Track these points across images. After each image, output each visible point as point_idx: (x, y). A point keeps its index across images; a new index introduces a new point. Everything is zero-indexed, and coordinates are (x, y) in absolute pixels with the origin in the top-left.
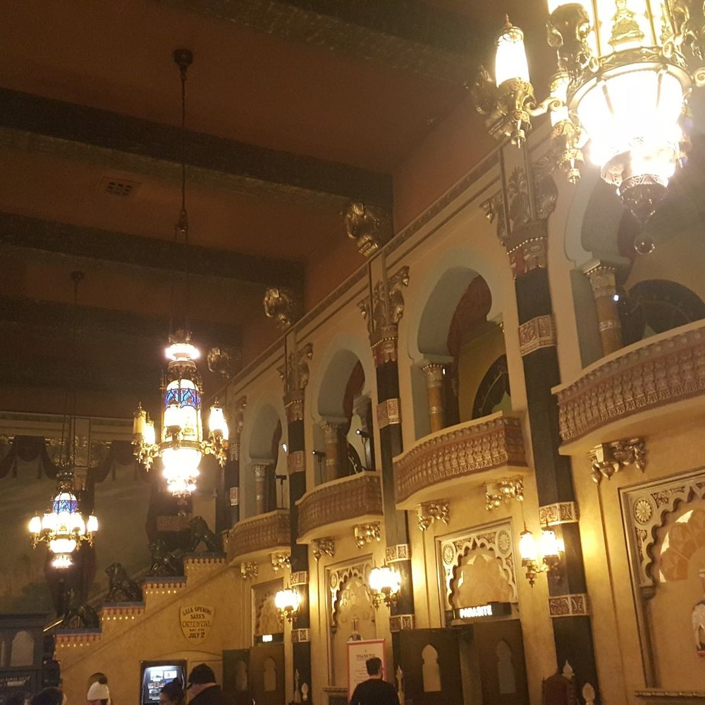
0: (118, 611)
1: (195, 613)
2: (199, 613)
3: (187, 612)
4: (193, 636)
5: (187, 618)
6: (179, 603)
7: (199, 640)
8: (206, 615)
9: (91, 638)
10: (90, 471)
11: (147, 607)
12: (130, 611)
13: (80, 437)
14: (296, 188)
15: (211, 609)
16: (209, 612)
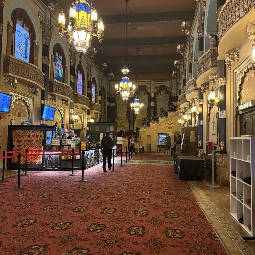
0: (153, 123)
1: (169, 124)
2: (170, 124)
3: (167, 124)
4: (169, 129)
5: (168, 125)
6: (166, 122)
7: (171, 130)
8: (172, 124)
9: (148, 128)
10: (155, 93)
11: (159, 122)
12: (155, 123)
13: (153, 85)
14: (166, 21)
15: (173, 123)
16: (173, 124)
